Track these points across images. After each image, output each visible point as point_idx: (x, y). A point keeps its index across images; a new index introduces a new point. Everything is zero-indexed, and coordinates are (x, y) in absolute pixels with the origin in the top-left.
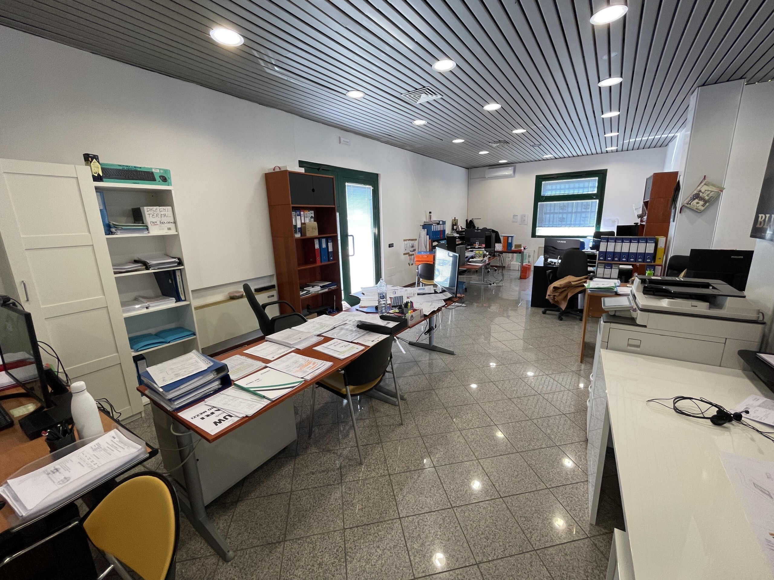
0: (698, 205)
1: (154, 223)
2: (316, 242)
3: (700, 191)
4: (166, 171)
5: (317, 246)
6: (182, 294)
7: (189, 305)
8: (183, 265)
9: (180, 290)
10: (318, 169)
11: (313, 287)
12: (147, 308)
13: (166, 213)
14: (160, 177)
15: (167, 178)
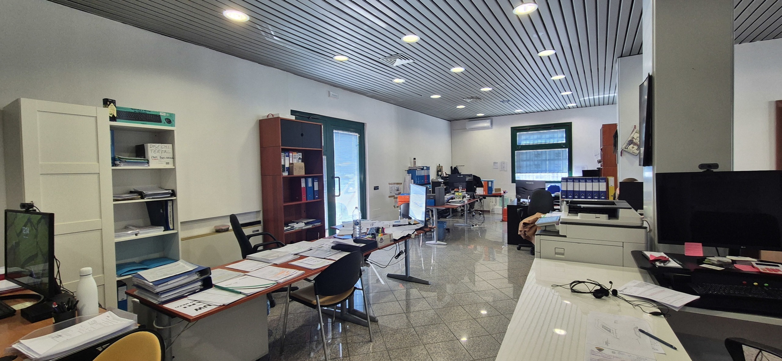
0: (633, 149)
1: (154, 158)
2: (303, 181)
3: (633, 138)
4: (172, 115)
5: (303, 185)
6: (171, 223)
7: (177, 233)
8: (175, 196)
9: (170, 219)
10: (309, 118)
11: (297, 223)
12: (136, 235)
13: (167, 150)
14: (166, 119)
15: (172, 121)
